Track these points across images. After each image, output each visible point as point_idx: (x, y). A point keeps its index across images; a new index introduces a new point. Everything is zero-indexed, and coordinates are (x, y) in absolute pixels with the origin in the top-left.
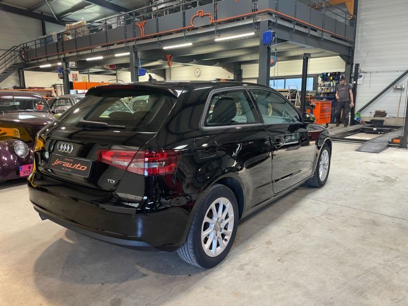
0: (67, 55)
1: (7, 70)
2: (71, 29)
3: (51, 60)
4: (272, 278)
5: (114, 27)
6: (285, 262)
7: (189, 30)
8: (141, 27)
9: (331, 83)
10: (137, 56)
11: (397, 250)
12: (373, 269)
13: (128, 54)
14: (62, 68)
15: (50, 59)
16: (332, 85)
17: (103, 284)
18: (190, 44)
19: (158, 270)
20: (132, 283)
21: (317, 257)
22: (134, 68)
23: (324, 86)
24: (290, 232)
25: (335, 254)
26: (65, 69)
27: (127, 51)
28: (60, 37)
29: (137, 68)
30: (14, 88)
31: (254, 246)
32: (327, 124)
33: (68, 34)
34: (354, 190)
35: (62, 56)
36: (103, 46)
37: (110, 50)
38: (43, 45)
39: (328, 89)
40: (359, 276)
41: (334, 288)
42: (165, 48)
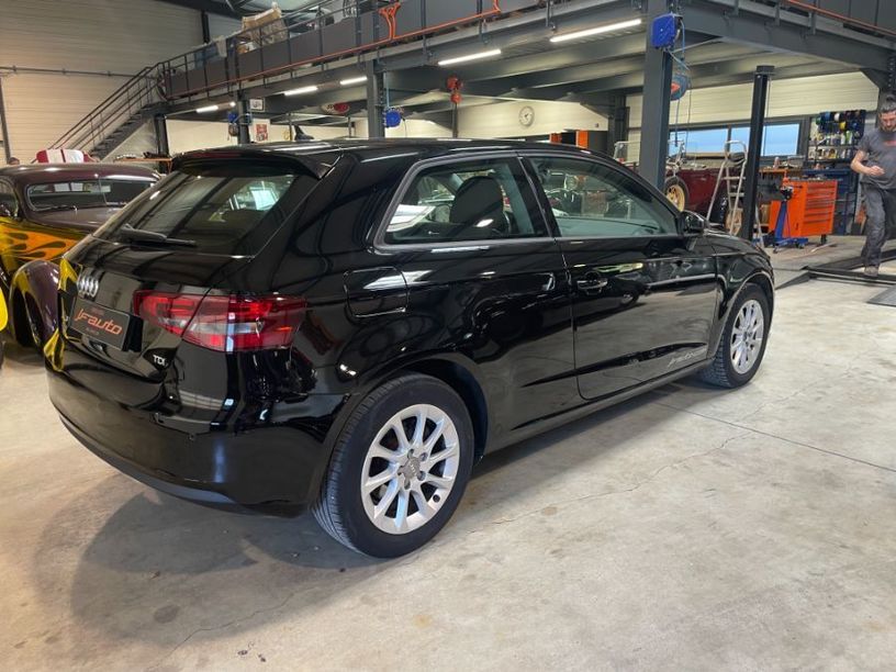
0: (246, 85)
1: (131, 119)
2: (252, 29)
3: (216, 96)
4: (519, 592)
5: (338, 18)
6: (567, 558)
7: (489, 20)
8: (390, 16)
9: (843, 136)
10: (382, 83)
11: (857, 550)
12: (772, 590)
13: (364, 79)
14: (237, 114)
15: (213, 93)
16: (842, 143)
17: (158, 574)
18: (496, 52)
19: (282, 554)
20: (218, 575)
21: (647, 552)
22: (375, 111)
23: (824, 144)
24: (610, 489)
25: (694, 549)
26: (241, 114)
27: (360, 74)
28: (232, 46)
29: (381, 109)
30: (147, 157)
31: (512, 515)
32: (824, 237)
33: (248, 39)
34: (819, 399)
35: (236, 88)
36: (315, 64)
37: (328, 71)
38: (201, 64)
39: (833, 151)
40: (728, 605)
41: (653, 626)
42: (442, 63)
